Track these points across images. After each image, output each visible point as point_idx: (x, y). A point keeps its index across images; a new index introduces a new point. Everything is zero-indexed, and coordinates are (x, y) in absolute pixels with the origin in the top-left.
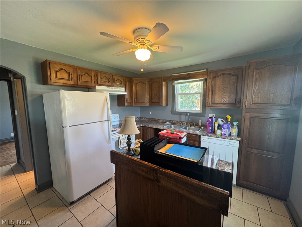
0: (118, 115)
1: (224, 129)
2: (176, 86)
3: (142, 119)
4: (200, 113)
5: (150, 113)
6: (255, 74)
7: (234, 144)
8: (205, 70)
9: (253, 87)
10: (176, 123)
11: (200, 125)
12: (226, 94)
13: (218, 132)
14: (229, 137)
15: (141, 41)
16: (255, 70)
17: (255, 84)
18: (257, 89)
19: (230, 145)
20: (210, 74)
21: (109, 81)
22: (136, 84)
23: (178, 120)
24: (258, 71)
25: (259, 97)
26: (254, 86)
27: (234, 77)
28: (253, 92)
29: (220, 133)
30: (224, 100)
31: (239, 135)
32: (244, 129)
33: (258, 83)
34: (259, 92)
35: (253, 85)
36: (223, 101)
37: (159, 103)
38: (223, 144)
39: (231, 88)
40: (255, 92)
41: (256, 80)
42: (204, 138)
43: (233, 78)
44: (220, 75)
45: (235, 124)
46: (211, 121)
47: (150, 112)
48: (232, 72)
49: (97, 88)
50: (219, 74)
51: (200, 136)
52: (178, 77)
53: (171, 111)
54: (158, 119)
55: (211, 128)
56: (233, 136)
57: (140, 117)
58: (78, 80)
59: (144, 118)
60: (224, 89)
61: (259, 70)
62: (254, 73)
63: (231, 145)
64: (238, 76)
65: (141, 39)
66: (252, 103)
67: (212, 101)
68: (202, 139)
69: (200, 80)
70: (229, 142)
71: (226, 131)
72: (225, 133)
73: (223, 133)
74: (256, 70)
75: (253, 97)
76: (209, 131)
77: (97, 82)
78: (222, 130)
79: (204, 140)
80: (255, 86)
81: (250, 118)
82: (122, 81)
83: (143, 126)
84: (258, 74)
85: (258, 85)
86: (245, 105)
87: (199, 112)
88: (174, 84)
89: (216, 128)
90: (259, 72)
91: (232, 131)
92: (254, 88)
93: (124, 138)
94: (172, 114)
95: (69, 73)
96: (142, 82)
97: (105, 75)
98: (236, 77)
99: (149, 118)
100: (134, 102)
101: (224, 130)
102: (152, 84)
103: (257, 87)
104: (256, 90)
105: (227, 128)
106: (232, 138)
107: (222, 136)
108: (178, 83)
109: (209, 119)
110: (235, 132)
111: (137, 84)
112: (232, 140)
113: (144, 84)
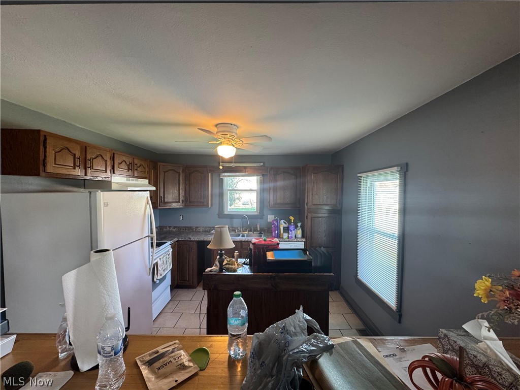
1: (291, 231)
2: (225, 179)
3: (165, 230)
4: (258, 215)
5: (181, 219)
6: (312, 177)
8: (262, 164)
11: (259, 229)
12: (287, 194)
13: (285, 236)
14: (295, 239)
15: (228, 137)
16: (312, 174)
21: (128, 168)
22: (164, 172)
25: (317, 198)
28: (312, 193)
29: (287, 236)
30: (285, 200)
31: (303, 236)
33: (315, 186)
34: (317, 194)
37: (204, 203)
40: (314, 193)
43: (292, 178)
44: (281, 173)
45: (299, 224)
46: (276, 223)
47: (181, 217)
48: (291, 171)
49: (112, 181)
50: (280, 171)
53: (217, 213)
54: (197, 227)
55: (277, 232)
56: (298, 238)
59: (170, 227)
61: (316, 174)
64: (296, 176)
65: (228, 135)
66: (311, 204)
67: (274, 201)
71: (293, 233)
72: (292, 236)
73: (289, 236)
74: (314, 174)
75: (312, 198)
76: (275, 236)
77: (112, 170)
78: (288, 233)
81: (311, 218)
82: (145, 168)
83: (180, 240)
86: (307, 205)
87: (256, 213)
88: (222, 176)
89: (282, 232)
90: (316, 176)
91: (297, 232)
93: (162, 264)
94: (219, 217)
95: (75, 154)
96: (174, 170)
99: (178, 226)
100: (161, 202)
102: (189, 174)
104: (314, 191)
105: (294, 230)
110: (299, 233)
111: (166, 174)
112: (298, 241)
113: (177, 172)
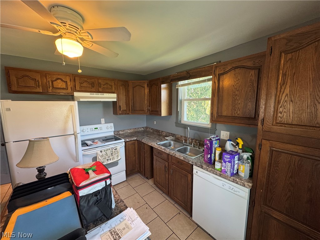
0: (112, 124)
1: (225, 162)
2: (179, 89)
4: (209, 129)
5: (155, 123)
6: (282, 62)
7: (239, 192)
9: (279, 89)
10: (179, 138)
12: (239, 102)
14: (232, 178)
16: (283, 54)
17: (283, 84)
18: (287, 95)
19: (233, 191)
20: (216, 70)
21: (92, 86)
22: (133, 88)
23: (183, 135)
24: (289, 56)
25: (291, 110)
26: (281, 88)
27: (252, 72)
28: (278, 100)
29: (220, 167)
30: (235, 112)
32: (260, 170)
33: (289, 81)
34: (292, 101)
35: (279, 87)
36: (235, 114)
37: (158, 112)
38: (223, 187)
39: (247, 91)
40: (283, 99)
41: (284, 75)
42: (197, 171)
43: (252, 74)
44: (230, 71)
46: (209, 144)
48: (249, 64)
49: (75, 95)
50: (229, 68)
51: (193, 165)
52: (176, 77)
53: (175, 122)
54: (162, 131)
55: (209, 156)
57: (146, 127)
58: (48, 87)
59: (150, 128)
60: (237, 93)
61: (292, 53)
62: (280, 61)
63: (235, 193)
64: (259, 69)
66: (275, 123)
67: (218, 113)
68: (194, 171)
69: (209, 80)
70: (232, 187)
72: (226, 170)
73: (223, 168)
74: (287, 54)
75: (277, 109)
76: (207, 160)
77: (74, 88)
78: (222, 163)
79: (197, 172)
80: (283, 88)
81: (271, 151)
82: (112, 86)
83: (137, 139)
84: (289, 62)
85: (288, 86)
86: (262, 124)
88: (177, 87)
90: (291, 59)
91: (239, 167)
92: (280, 91)
93: (104, 155)
94: (176, 126)
95: (35, 79)
97: (86, 79)
98: (257, 71)
99: (153, 128)
100: (132, 110)
101: (224, 164)
102: (151, 86)
103: (287, 91)
104: (284, 95)
105: (228, 162)
106: (237, 180)
107: (222, 174)
108: (183, 85)
109: (208, 142)
110: (244, 170)
111: (135, 89)
112: (237, 183)
